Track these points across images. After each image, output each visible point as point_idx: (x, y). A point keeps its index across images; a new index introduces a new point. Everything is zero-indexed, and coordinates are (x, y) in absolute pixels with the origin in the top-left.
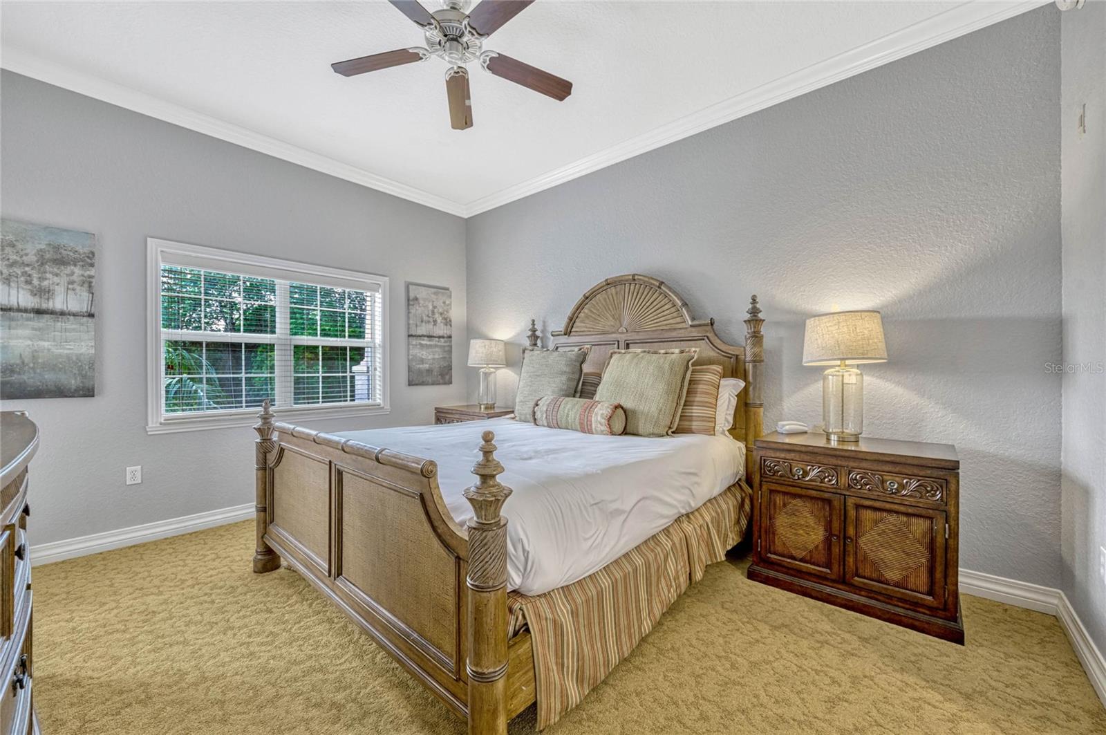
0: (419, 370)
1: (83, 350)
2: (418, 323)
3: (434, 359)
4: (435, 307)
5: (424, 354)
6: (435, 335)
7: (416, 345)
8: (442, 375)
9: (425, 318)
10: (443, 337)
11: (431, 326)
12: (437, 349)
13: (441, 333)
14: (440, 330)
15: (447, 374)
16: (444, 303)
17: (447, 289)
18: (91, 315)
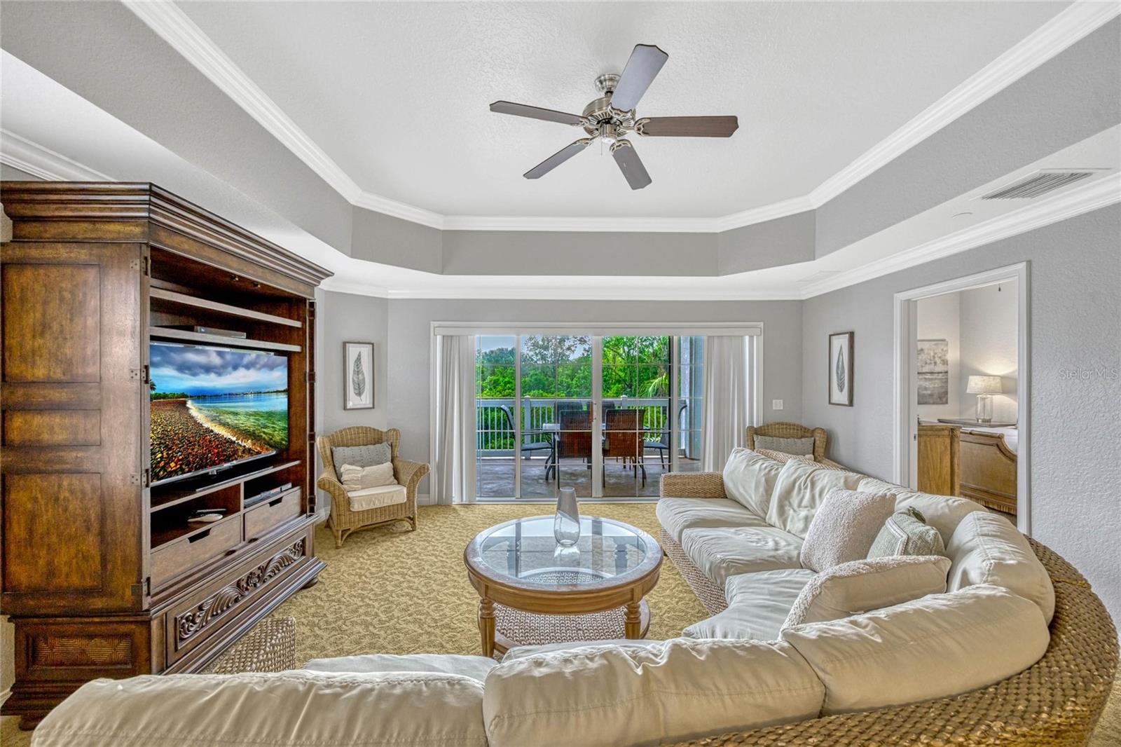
0: (924, 394)
2: (924, 365)
3: (934, 387)
4: (935, 354)
5: (927, 384)
6: (935, 372)
7: (923, 379)
8: (940, 398)
9: (928, 361)
10: (941, 373)
11: (932, 366)
12: (937, 381)
13: (940, 370)
14: (940, 368)
15: (944, 397)
16: (942, 350)
17: (944, 340)
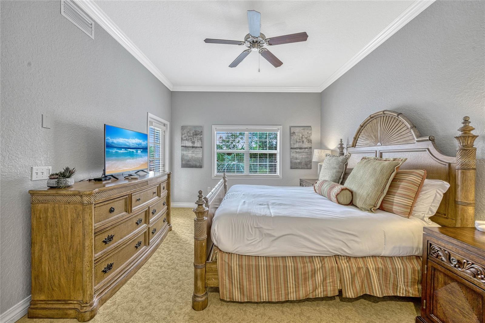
0: (295, 162)
1: (200, 156)
2: (295, 143)
3: (302, 158)
4: (303, 135)
5: (297, 156)
6: (303, 147)
7: (294, 152)
8: (306, 165)
9: (298, 140)
10: (307, 148)
11: (301, 144)
12: (304, 154)
13: (306, 146)
14: (306, 145)
15: (309, 164)
16: (308, 133)
17: (310, 127)
18: (201, 147)
